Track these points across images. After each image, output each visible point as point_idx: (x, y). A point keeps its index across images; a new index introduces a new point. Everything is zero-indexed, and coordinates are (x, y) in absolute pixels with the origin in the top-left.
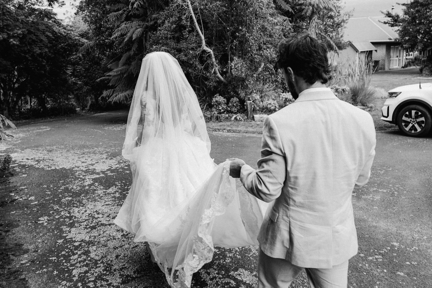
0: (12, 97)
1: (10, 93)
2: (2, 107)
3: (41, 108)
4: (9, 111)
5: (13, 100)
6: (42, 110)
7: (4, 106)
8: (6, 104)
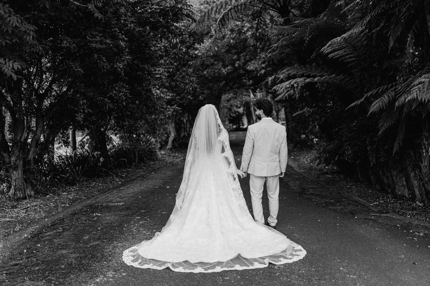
0: (35, 133)
1: (29, 122)
2: (7, 160)
3: (101, 155)
4: (25, 172)
5: (36, 140)
6: (102, 159)
7: (13, 159)
8: (19, 151)
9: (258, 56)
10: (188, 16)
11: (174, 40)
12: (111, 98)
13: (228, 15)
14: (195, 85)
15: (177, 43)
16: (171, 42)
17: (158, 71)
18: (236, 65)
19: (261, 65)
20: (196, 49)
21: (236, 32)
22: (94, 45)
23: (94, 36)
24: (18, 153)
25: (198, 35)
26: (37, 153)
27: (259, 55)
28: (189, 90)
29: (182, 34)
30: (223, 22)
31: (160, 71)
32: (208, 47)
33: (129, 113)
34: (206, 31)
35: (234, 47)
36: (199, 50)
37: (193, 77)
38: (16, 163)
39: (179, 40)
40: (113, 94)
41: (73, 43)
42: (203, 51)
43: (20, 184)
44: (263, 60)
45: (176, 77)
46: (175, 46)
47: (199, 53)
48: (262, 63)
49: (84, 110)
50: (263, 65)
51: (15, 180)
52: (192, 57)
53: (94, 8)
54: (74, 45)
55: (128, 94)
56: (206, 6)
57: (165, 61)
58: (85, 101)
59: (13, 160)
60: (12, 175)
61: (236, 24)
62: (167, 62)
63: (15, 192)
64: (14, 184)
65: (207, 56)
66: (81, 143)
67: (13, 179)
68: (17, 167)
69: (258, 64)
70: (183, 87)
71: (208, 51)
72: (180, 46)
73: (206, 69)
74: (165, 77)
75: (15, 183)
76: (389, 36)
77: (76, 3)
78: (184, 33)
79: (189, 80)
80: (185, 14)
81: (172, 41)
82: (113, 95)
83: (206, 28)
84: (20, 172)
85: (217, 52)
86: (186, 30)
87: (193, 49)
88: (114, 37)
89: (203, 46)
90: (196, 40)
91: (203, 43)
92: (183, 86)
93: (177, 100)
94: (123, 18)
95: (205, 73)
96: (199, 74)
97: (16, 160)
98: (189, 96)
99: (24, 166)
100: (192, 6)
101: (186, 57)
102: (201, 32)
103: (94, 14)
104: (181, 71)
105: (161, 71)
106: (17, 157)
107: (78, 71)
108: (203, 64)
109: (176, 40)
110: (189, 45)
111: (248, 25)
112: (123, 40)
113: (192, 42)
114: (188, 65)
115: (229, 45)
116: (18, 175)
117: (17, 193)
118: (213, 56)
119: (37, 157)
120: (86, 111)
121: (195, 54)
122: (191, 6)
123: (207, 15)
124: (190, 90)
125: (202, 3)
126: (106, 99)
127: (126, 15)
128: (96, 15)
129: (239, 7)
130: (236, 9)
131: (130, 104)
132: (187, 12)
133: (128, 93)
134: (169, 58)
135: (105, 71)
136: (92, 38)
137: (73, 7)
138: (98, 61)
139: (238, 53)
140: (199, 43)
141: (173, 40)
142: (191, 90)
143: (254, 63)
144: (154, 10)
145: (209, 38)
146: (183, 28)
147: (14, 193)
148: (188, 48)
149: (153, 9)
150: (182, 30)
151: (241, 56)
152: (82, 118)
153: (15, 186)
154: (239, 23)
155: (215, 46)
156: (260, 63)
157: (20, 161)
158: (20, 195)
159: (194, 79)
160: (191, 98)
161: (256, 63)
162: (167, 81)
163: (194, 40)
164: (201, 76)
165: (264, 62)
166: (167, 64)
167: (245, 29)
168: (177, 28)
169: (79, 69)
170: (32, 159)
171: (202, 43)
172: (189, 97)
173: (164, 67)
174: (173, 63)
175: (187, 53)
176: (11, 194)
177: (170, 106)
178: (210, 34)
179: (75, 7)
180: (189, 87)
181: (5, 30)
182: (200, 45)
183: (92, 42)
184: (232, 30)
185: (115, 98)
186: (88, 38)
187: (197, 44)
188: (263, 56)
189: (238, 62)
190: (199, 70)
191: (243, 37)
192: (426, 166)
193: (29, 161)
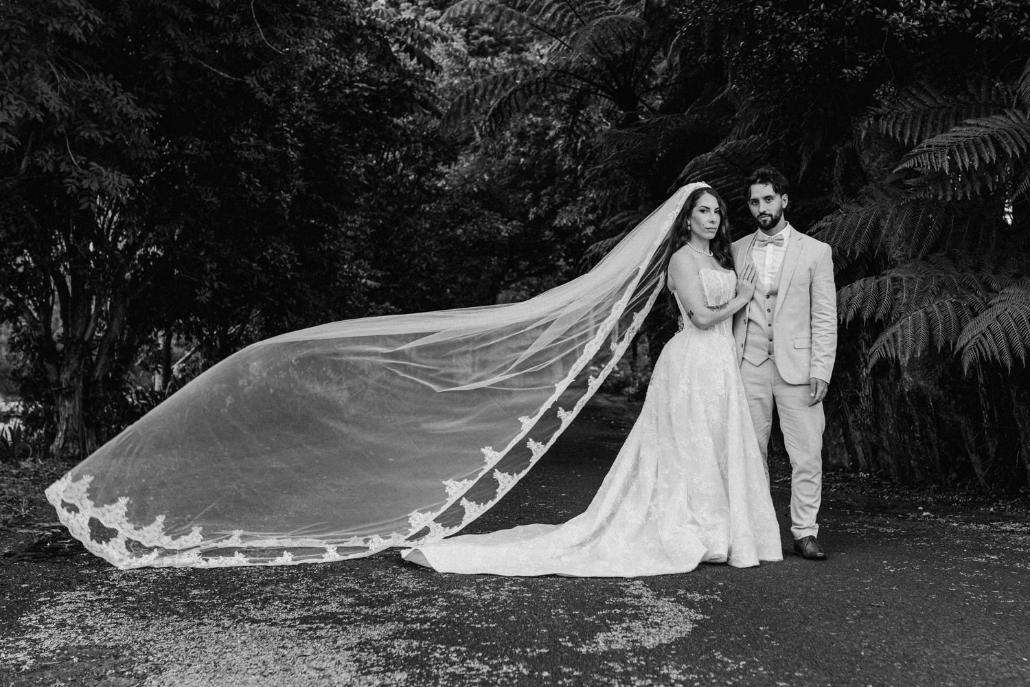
2: (53, 378)
4: (86, 404)
7: (65, 376)
8: (79, 361)
9: (582, 195)
10: (425, 104)
11: (388, 155)
12: (263, 262)
13: (510, 104)
14: (435, 259)
15: (395, 161)
16: (382, 159)
17: (351, 222)
18: (531, 216)
19: (586, 214)
20: (440, 176)
21: (531, 140)
22: (246, 153)
23: (246, 137)
24: (76, 365)
25: (444, 143)
26: (111, 367)
27: (582, 192)
28: (419, 269)
29: (408, 141)
30: (499, 117)
31: (354, 223)
32: (467, 172)
33: (294, 302)
34: (464, 136)
35: (527, 173)
36: (447, 180)
37: (430, 238)
38: (72, 384)
39: (401, 153)
40: (269, 254)
41: (205, 150)
42: (455, 183)
43: (77, 428)
44: (591, 204)
45: (390, 238)
46: (391, 168)
47: (445, 186)
48: (588, 212)
49: (212, 281)
50: (590, 216)
51: (67, 420)
52: (429, 194)
53: (255, 82)
54: (207, 153)
55: (296, 260)
56: (464, 78)
57: (367, 200)
58: (215, 266)
59: (66, 379)
60: (61, 409)
61: (533, 122)
62: (372, 203)
63: (64, 444)
64: (65, 427)
65: (465, 195)
66: (184, 367)
67: (61, 418)
68: (73, 392)
69: (580, 213)
70: (406, 261)
71: (467, 181)
72: (403, 169)
73: (460, 223)
74: (365, 237)
75: (67, 427)
76: (802, 152)
77: (222, 74)
78: (412, 139)
79: (419, 246)
80: (418, 101)
81: (385, 157)
82: (269, 257)
83: (464, 129)
84: (77, 403)
85: (488, 184)
86: (418, 131)
87: (433, 176)
88: (279, 140)
89: (455, 171)
90: (439, 156)
91: (456, 165)
92: (405, 258)
93: (392, 290)
94: (297, 104)
95: (459, 232)
96: (443, 235)
97: (72, 378)
98: (418, 282)
99: (85, 391)
100: (434, 84)
101: (415, 193)
102: (451, 138)
103: (255, 93)
104: (402, 225)
105: (358, 223)
106: (75, 372)
107: (210, 202)
108: (452, 213)
109: (394, 153)
110: (424, 165)
111: (558, 124)
112: (294, 147)
113: (430, 158)
114: (418, 212)
115: (516, 169)
116: (74, 408)
117: (68, 447)
118: (478, 193)
119: (110, 375)
120: (216, 285)
121: (437, 188)
122: (432, 85)
123: (464, 103)
124: (422, 268)
125: (457, 71)
126: (255, 265)
127: (300, 97)
128: (258, 96)
129: (533, 87)
130: (526, 91)
131: (299, 283)
132: (422, 97)
133: (297, 256)
134: (376, 193)
135: (257, 206)
136: (241, 141)
137: (216, 83)
138: (247, 186)
139: (536, 189)
140: (447, 163)
141: (386, 153)
142: (424, 268)
143: (571, 211)
144: (357, 92)
145: (471, 153)
146: (411, 127)
147: (63, 447)
148: (420, 172)
149: (356, 90)
150: (409, 132)
151: (541, 196)
152: (207, 297)
153: (66, 430)
154: (539, 119)
155: (485, 172)
156: (584, 210)
157: (79, 382)
158: (75, 451)
159: (431, 245)
160: (424, 288)
161: (574, 210)
162: (370, 247)
163: (434, 156)
164: (449, 241)
165: (593, 210)
166: (372, 208)
167: (552, 133)
168: (397, 127)
169: (212, 198)
170: (100, 378)
171: (453, 163)
172: (419, 285)
173: (364, 214)
174: (386, 206)
175: (416, 183)
176: (55, 449)
177: (376, 303)
178: (472, 143)
179: (218, 82)
180: (419, 262)
181: (107, 119)
182: (450, 168)
183: (240, 148)
184: (522, 136)
185: (272, 262)
186: (232, 139)
187: (443, 166)
188: (591, 195)
189: (534, 209)
190: (444, 225)
191: (545, 152)
192: (867, 396)
193: (97, 382)
